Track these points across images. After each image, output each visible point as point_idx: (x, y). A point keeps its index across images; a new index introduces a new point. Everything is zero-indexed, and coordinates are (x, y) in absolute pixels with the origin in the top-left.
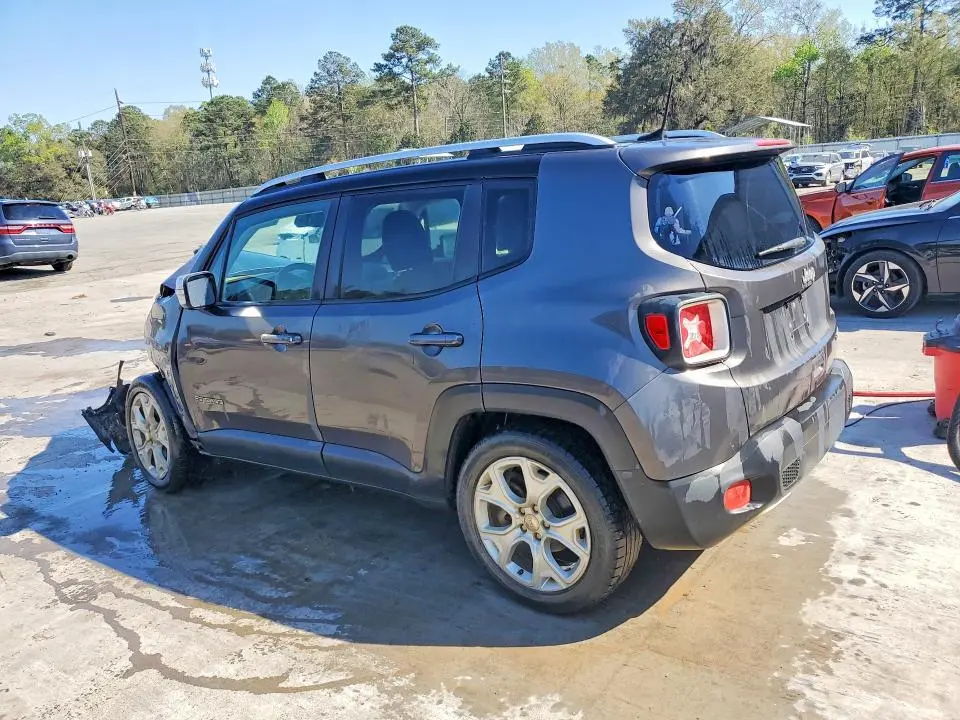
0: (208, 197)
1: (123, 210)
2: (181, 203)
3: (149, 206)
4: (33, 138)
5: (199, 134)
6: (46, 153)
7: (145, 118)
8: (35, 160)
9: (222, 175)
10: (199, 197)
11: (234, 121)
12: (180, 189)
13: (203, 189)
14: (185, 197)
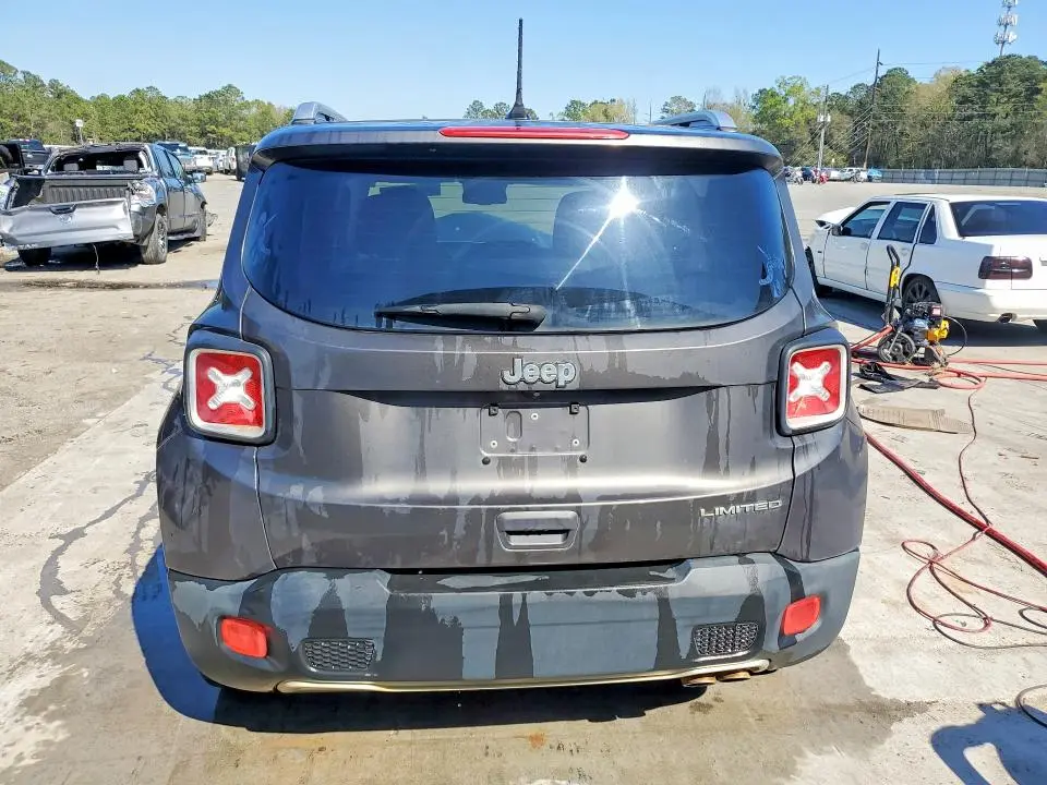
0: (947, 176)
1: (840, 181)
2: (914, 180)
3: (870, 179)
4: (791, 101)
5: (965, 100)
6: (798, 116)
7: (910, 81)
8: (786, 122)
9: (978, 151)
10: (937, 175)
11: (1014, 86)
12: (922, 164)
13: (950, 164)
14: (922, 174)
